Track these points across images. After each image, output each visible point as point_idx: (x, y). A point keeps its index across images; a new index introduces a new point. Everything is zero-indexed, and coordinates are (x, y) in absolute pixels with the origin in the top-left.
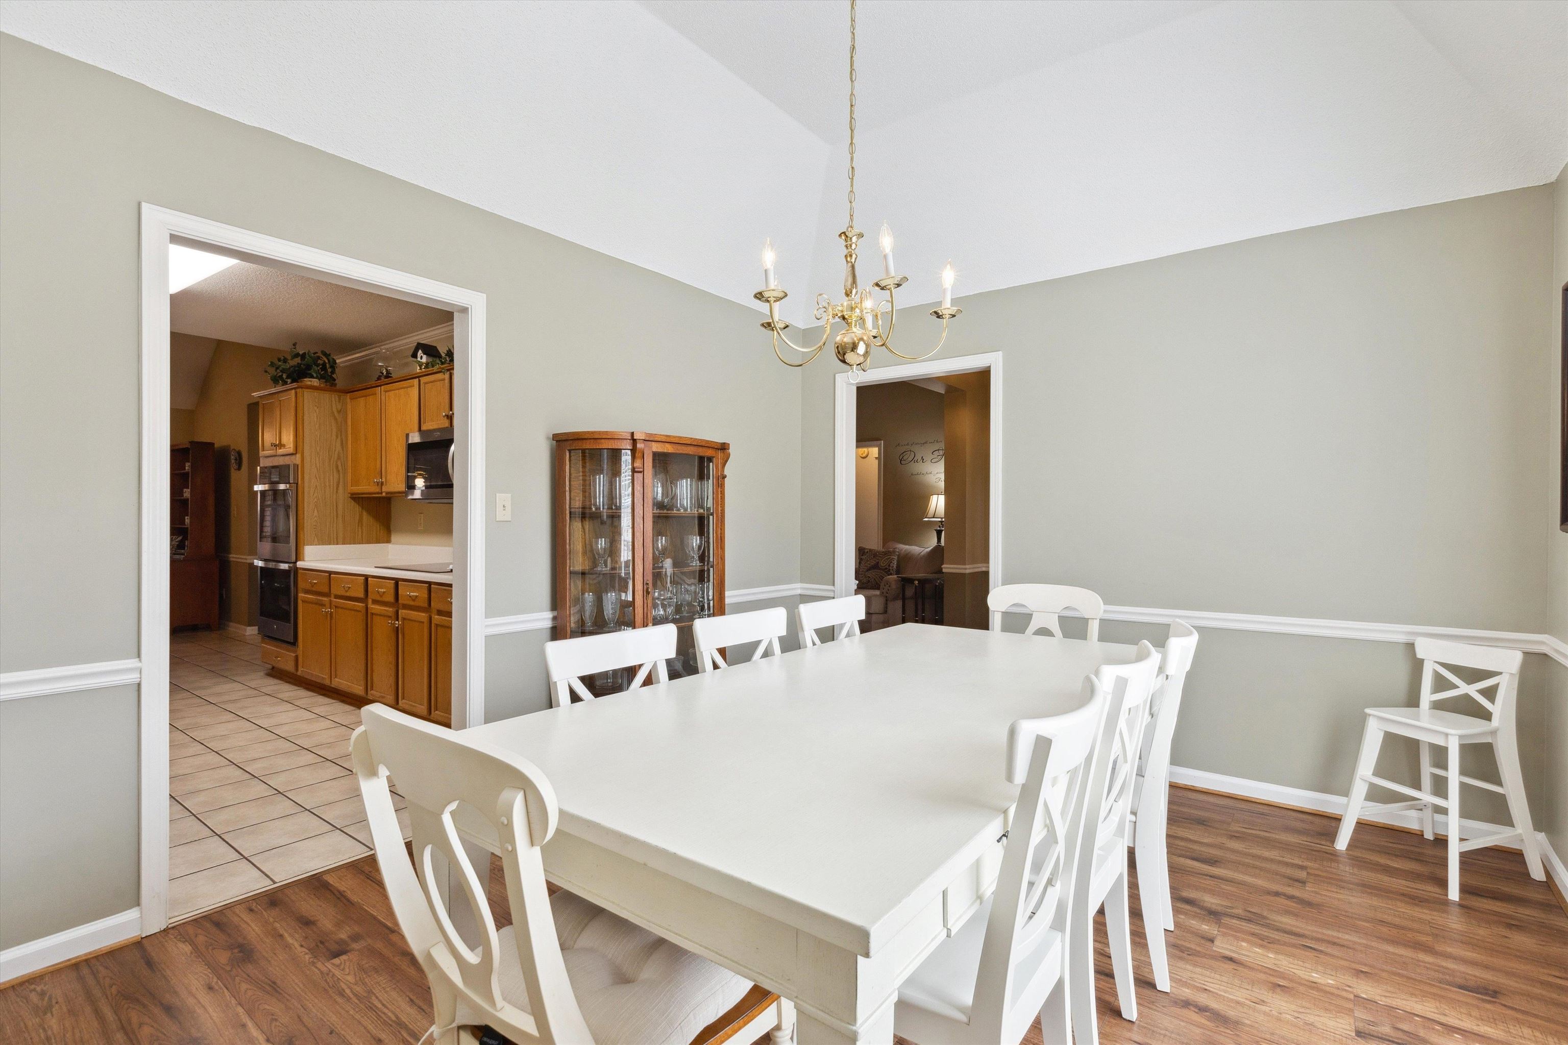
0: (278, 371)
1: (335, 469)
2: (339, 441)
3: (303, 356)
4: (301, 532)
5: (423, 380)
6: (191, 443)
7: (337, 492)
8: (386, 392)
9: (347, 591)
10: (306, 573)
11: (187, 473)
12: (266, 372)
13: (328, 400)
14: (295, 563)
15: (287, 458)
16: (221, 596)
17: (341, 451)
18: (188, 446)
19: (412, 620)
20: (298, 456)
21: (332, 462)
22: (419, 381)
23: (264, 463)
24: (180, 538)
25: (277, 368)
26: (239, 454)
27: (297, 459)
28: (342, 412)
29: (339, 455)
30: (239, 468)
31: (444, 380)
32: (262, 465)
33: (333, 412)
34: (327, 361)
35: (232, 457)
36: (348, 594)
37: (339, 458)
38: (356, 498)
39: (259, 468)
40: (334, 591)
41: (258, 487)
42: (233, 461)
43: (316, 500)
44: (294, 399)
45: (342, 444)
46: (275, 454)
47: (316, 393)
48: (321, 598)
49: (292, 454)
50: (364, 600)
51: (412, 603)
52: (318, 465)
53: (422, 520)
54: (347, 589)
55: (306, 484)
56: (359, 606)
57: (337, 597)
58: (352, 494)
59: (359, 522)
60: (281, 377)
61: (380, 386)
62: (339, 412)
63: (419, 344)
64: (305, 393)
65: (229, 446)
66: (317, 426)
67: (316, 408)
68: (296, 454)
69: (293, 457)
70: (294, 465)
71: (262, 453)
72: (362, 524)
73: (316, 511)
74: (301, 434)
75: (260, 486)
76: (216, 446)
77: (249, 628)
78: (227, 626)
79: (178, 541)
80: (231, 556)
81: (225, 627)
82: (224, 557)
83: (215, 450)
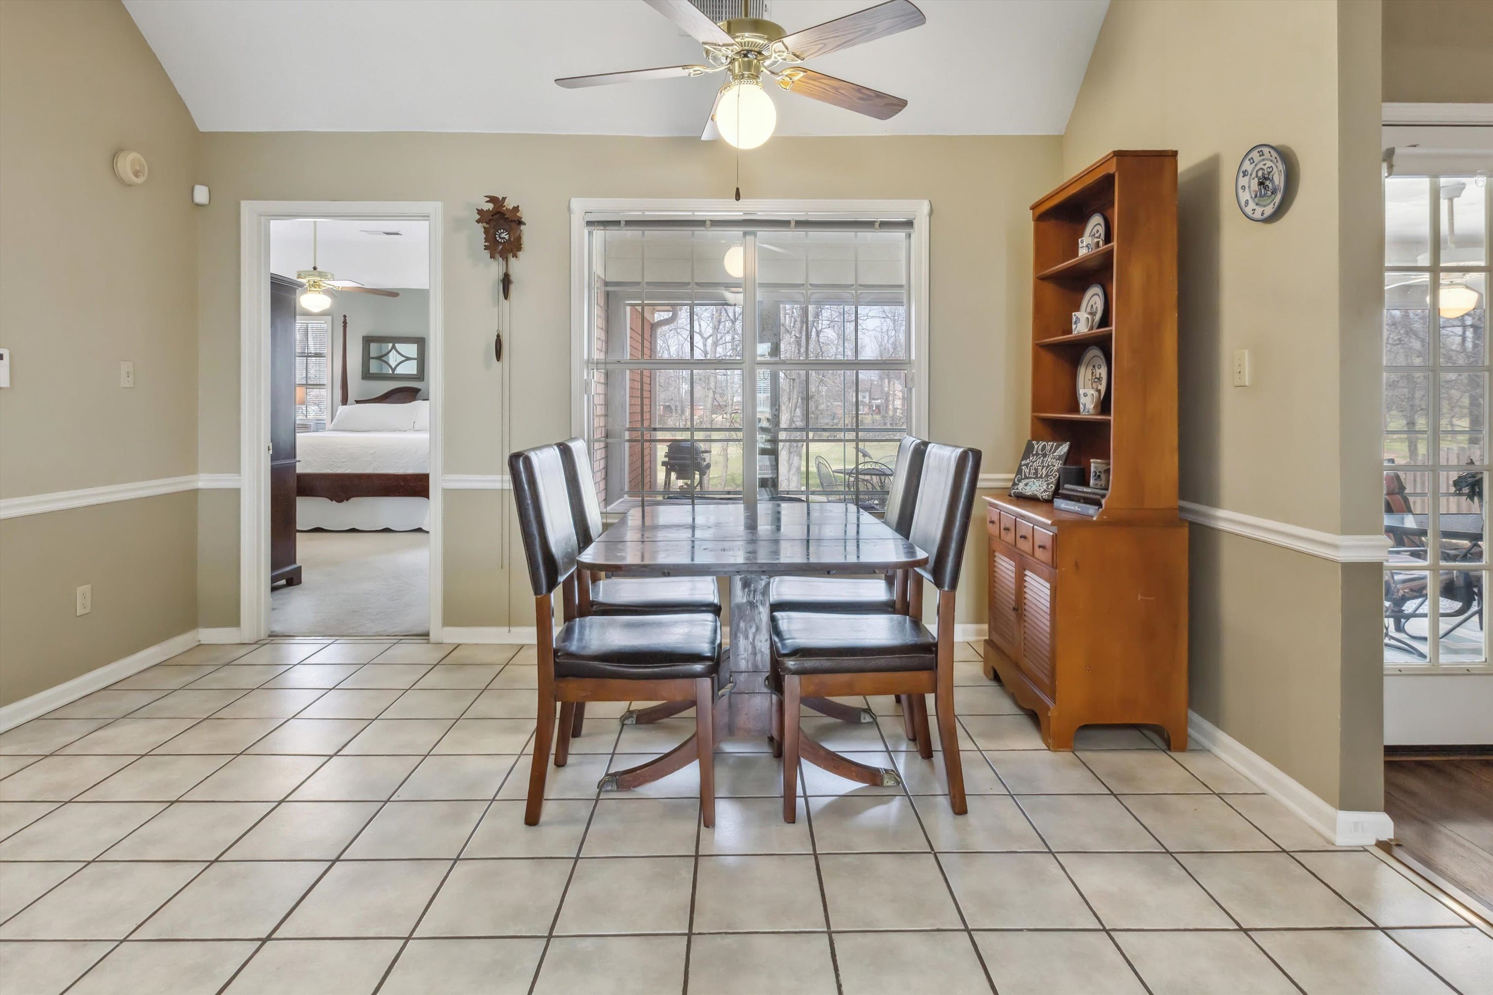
6: (1121, 157)
24: (1064, 447)
77: (1346, 818)
78: (1213, 740)
79: (1060, 458)
80: (1221, 513)
81: (1206, 743)
82: (1205, 515)
83: (1180, 179)
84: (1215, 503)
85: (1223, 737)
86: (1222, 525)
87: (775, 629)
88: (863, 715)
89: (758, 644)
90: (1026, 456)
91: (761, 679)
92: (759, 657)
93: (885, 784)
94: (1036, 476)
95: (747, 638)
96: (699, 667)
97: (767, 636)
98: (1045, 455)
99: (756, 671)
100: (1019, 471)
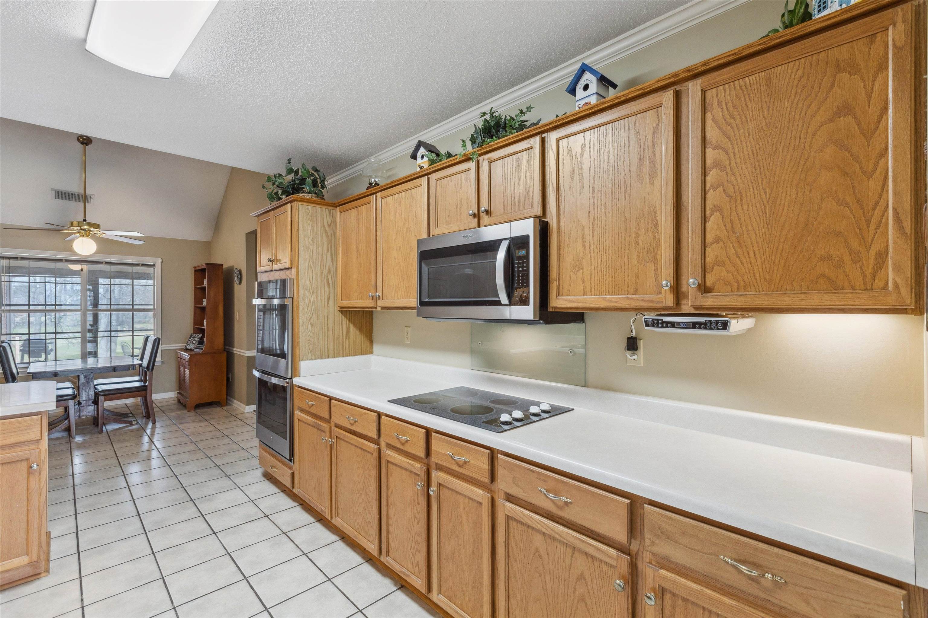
0: (275, 186)
1: (326, 282)
2: (329, 254)
3: (296, 173)
4: (297, 348)
5: (433, 177)
6: (207, 264)
7: (328, 306)
8: (382, 198)
9: (352, 424)
10: (304, 392)
11: (205, 287)
12: (264, 187)
13: (321, 212)
14: (291, 378)
15: (282, 272)
16: (228, 379)
17: (331, 266)
18: (205, 267)
19: (457, 492)
20: (294, 270)
21: (323, 275)
22: (429, 179)
23: (262, 278)
24: (201, 335)
25: (274, 184)
26: (240, 272)
27: (292, 274)
28: (332, 225)
29: (329, 270)
30: (240, 283)
31: (469, 170)
32: (258, 281)
33: (324, 226)
34: (317, 176)
35: (235, 275)
36: (354, 428)
37: (329, 272)
38: (345, 311)
39: (256, 282)
40: (335, 419)
41: (256, 302)
42: (236, 278)
43: (309, 314)
44: (289, 213)
45: (332, 257)
46: (271, 269)
47: (309, 207)
48: (319, 422)
49: (288, 269)
50: (377, 442)
51: (456, 468)
52: (311, 279)
53: (409, 333)
54: (352, 422)
55: (301, 299)
56: (369, 447)
57: (337, 426)
58: (341, 308)
59: (346, 335)
60: (276, 193)
61: (375, 193)
62: (329, 226)
63: (419, 142)
64: (300, 205)
65: (233, 266)
66: (310, 240)
67: (309, 222)
68: (291, 268)
69: (288, 272)
70: (290, 279)
71: (259, 269)
72: (349, 338)
73: (309, 326)
74: (297, 248)
75: (257, 300)
76: (224, 267)
77: (247, 407)
78: (232, 402)
79: (199, 338)
80: (235, 349)
81: (231, 403)
82: (230, 349)
83: (224, 270)
84: (234, 347)
85: (235, 401)
86: (235, 352)
87: (96, 388)
88: (129, 414)
89: (90, 393)
90: (190, 338)
91: (91, 402)
92: (90, 396)
93: (133, 423)
94: (192, 343)
95: (86, 391)
96: (69, 397)
97: (93, 390)
98: (195, 338)
99: (89, 400)
100: (188, 342)
